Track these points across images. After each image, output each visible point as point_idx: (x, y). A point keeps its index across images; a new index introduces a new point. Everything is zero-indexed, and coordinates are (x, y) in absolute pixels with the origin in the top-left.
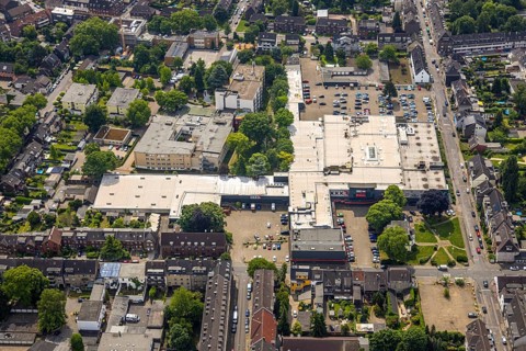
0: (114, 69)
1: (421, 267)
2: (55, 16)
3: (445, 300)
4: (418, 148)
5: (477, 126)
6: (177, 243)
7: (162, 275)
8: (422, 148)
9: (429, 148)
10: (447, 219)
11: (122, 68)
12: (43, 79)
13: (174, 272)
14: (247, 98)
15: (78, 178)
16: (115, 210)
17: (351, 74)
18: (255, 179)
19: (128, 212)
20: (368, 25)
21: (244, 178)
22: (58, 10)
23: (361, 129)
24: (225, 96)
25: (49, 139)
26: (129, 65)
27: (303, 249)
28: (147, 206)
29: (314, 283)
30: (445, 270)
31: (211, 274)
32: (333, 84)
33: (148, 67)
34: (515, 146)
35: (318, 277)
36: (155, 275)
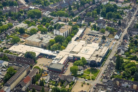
0: (35, 22)
1: (81, 79)
2: (29, 8)
3: (81, 87)
4: (100, 52)
5: (121, 50)
6: (21, 60)
7: (12, 65)
8: (101, 52)
9: (103, 52)
10: (97, 70)
11: (38, 22)
12: (16, 21)
13: (15, 65)
14: (62, 32)
15: (9, 43)
16: (13, 51)
17: (98, 33)
18: (52, 51)
19: (16, 52)
20: (111, 22)
21: (49, 50)
22: (31, 7)
23: (88, 45)
24: (56, 31)
25: (9, 34)
26: (40, 22)
27: (51, 67)
28: (21, 52)
29: (48, 75)
30: (87, 81)
31: (23, 67)
32: (91, 35)
33: (44, 23)
34: (130, 57)
35: (49, 73)
36: (10, 65)
